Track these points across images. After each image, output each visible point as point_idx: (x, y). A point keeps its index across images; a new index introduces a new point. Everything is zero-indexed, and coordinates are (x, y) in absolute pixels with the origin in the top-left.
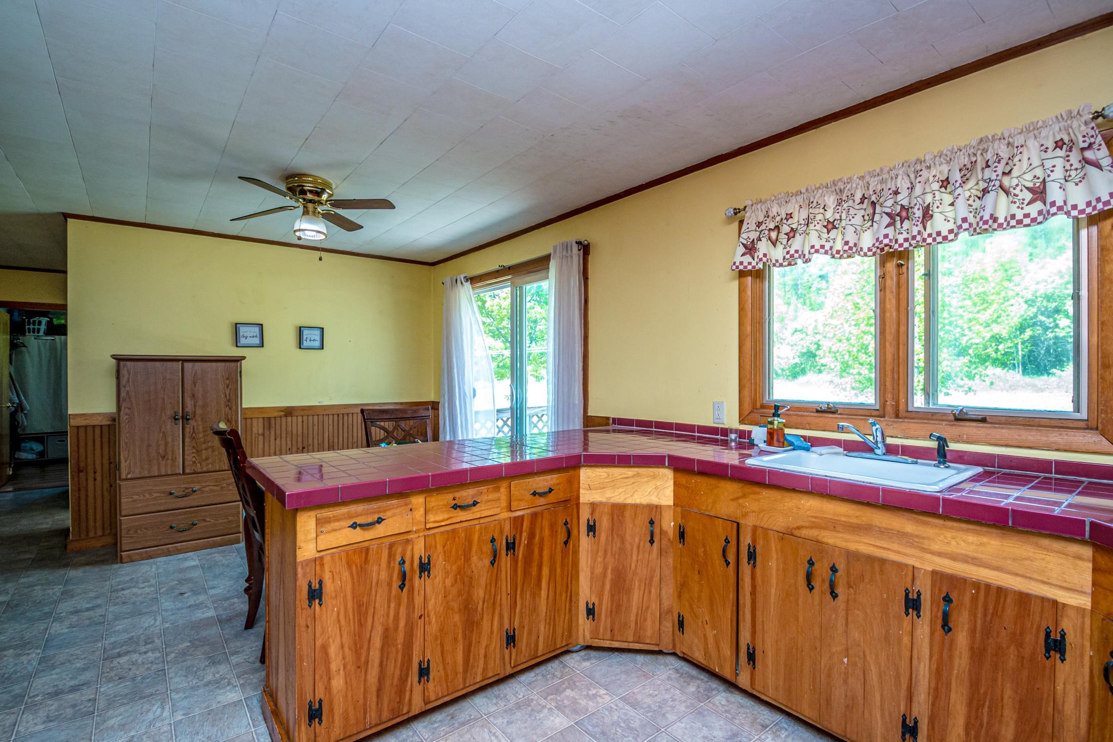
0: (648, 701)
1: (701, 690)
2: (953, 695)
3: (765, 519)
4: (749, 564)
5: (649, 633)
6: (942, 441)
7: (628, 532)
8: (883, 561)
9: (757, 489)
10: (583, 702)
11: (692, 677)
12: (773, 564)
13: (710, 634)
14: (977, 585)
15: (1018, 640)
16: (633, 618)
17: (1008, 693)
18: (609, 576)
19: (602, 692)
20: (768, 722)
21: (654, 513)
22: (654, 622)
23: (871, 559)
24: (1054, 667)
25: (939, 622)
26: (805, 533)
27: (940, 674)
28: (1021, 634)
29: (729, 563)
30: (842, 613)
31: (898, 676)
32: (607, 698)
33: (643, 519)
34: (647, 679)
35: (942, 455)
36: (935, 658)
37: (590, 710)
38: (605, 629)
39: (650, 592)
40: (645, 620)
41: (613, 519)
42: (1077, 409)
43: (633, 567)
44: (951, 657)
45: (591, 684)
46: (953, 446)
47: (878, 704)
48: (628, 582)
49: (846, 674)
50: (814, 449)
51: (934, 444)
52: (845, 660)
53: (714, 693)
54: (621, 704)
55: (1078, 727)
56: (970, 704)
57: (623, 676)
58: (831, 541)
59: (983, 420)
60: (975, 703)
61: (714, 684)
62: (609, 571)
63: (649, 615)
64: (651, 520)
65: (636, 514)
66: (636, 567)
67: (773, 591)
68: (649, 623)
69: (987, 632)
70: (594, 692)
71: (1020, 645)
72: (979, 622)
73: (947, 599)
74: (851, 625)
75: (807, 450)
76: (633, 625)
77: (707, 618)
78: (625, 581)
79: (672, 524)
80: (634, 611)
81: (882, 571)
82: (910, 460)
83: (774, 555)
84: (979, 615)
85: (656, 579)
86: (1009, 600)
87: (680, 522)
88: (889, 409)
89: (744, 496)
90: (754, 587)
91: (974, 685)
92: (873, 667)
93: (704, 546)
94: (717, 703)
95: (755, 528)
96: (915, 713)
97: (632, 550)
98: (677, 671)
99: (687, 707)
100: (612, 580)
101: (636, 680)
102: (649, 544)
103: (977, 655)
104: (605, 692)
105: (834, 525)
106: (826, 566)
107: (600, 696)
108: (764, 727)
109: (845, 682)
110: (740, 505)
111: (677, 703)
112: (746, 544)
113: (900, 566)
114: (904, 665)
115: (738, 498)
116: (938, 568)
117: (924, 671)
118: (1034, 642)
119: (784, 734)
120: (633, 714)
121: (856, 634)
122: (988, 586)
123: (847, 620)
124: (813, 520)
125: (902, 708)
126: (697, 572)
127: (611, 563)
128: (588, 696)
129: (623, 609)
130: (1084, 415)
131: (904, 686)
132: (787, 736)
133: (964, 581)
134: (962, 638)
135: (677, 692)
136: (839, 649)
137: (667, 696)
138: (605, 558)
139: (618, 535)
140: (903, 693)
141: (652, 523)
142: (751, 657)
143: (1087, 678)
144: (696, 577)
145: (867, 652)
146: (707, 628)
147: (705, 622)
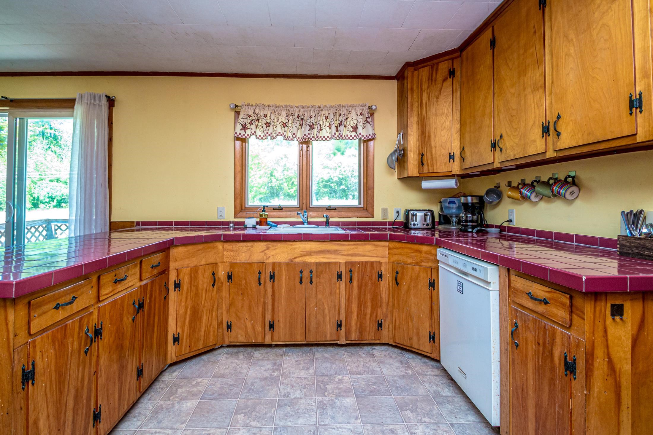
0: (227, 371)
1: (246, 355)
2: (353, 305)
3: (279, 258)
4: (270, 281)
5: (211, 340)
6: (328, 218)
7: (201, 282)
8: (329, 263)
9: (275, 244)
10: (194, 389)
11: (237, 353)
12: (283, 278)
13: (249, 325)
14: (359, 263)
15: (371, 278)
16: (202, 333)
17: (369, 297)
18: (189, 312)
19: (199, 380)
20: (282, 353)
21: (214, 268)
22: (214, 331)
23: (325, 263)
24: (380, 283)
25: (349, 280)
26: (297, 260)
27: (349, 300)
28: (372, 276)
29: (261, 284)
30: (314, 289)
31: (335, 306)
32: (205, 381)
33: (208, 273)
34: (217, 363)
35: (327, 223)
36: (347, 294)
37: (202, 390)
38: (186, 346)
39: (212, 315)
40: (209, 332)
41: (191, 277)
42: (360, 204)
43: (203, 303)
44: (352, 292)
45: (189, 380)
46: (331, 220)
47: (328, 320)
48: (200, 312)
49: (316, 314)
50: (279, 226)
51: (325, 220)
52: (316, 309)
53: (252, 353)
54: (215, 379)
55: (386, 300)
56: (358, 307)
57: (204, 368)
58: (309, 261)
59: (335, 209)
60: (359, 306)
61: (249, 350)
62: (189, 310)
63: (211, 329)
64: (213, 273)
65: (204, 270)
66: (205, 302)
67: (283, 290)
68: (212, 333)
69: (362, 278)
70: (195, 382)
71: (372, 280)
72: (360, 276)
73: (351, 271)
74: (318, 293)
75: (276, 227)
76: (202, 338)
77: (247, 317)
78: (198, 313)
79: (223, 273)
80: (203, 329)
81: (329, 267)
82: (316, 226)
83: (284, 274)
84: (360, 273)
85: (216, 306)
86: (368, 265)
87: (229, 270)
88: (304, 206)
89: (268, 248)
90: (273, 292)
91: (359, 298)
92: (326, 307)
93: (245, 279)
94: (257, 356)
95: (274, 264)
96: (341, 318)
97: (202, 293)
98: (227, 354)
99: (247, 364)
100: (190, 314)
101: (211, 367)
102: (212, 287)
103: (360, 287)
104: (201, 379)
105: (309, 253)
106: (308, 271)
107: (200, 382)
108: (282, 355)
109: (316, 317)
110: (265, 254)
111: (241, 365)
112: (269, 272)
113: (335, 263)
114: (337, 301)
115: (265, 250)
116: (348, 261)
117: (343, 301)
118: (375, 276)
119: (291, 354)
120: (226, 380)
121: (320, 296)
122: (362, 262)
123: (316, 292)
124: (301, 253)
125: (337, 318)
126: (240, 295)
127: (190, 303)
128: (193, 386)
129: (197, 331)
130: (362, 206)
131: (337, 309)
132: (292, 354)
133: (355, 262)
134: (355, 283)
135: (236, 361)
136: (313, 305)
137: (234, 365)
138: (186, 303)
139: (194, 286)
140: (337, 312)
141: (213, 274)
142: (272, 326)
143: (388, 284)
144: (240, 297)
145: (324, 302)
146: (247, 322)
147: (245, 319)
